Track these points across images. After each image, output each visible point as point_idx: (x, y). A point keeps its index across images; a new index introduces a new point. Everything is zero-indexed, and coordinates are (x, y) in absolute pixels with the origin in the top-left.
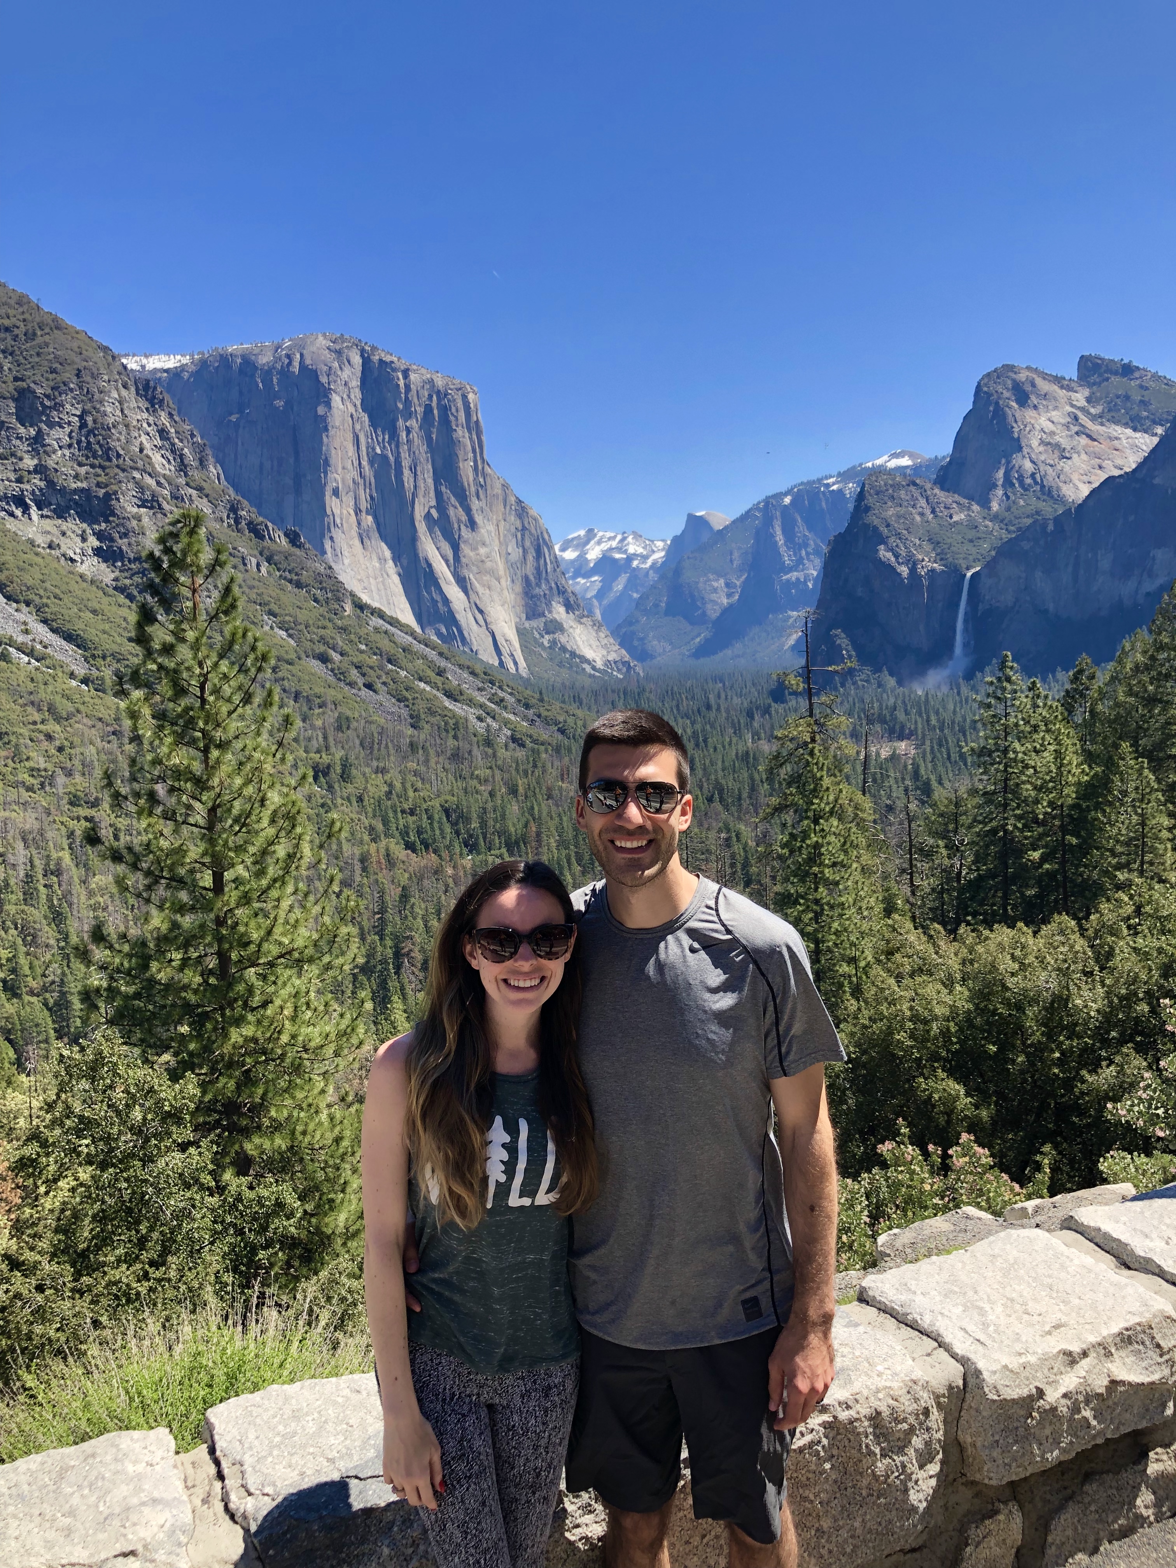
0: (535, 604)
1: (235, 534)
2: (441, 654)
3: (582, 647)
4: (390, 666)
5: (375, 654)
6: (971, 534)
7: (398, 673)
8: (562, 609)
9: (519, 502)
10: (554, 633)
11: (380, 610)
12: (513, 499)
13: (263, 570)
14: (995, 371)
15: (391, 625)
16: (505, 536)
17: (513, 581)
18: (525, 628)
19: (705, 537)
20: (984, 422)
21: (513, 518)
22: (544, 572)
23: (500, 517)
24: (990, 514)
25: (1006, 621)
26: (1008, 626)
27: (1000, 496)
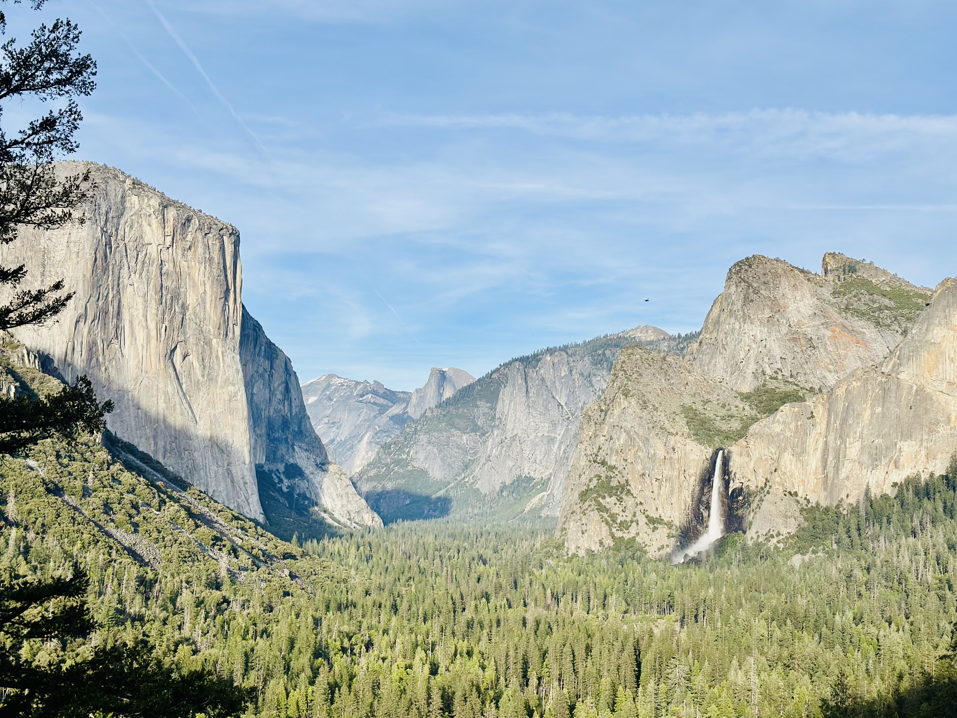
0: (276, 448)
6: (723, 412)
8: (304, 454)
9: (270, 343)
10: (294, 477)
11: (131, 443)
14: (747, 259)
15: (142, 459)
16: (252, 376)
18: (264, 471)
19: (448, 393)
20: (735, 308)
21: (262, 359)
22: (289, 414)
23: (249, 358)
24: (741, 394)
25: (756, 502)
26: (758, 507)
27: (750, 378)
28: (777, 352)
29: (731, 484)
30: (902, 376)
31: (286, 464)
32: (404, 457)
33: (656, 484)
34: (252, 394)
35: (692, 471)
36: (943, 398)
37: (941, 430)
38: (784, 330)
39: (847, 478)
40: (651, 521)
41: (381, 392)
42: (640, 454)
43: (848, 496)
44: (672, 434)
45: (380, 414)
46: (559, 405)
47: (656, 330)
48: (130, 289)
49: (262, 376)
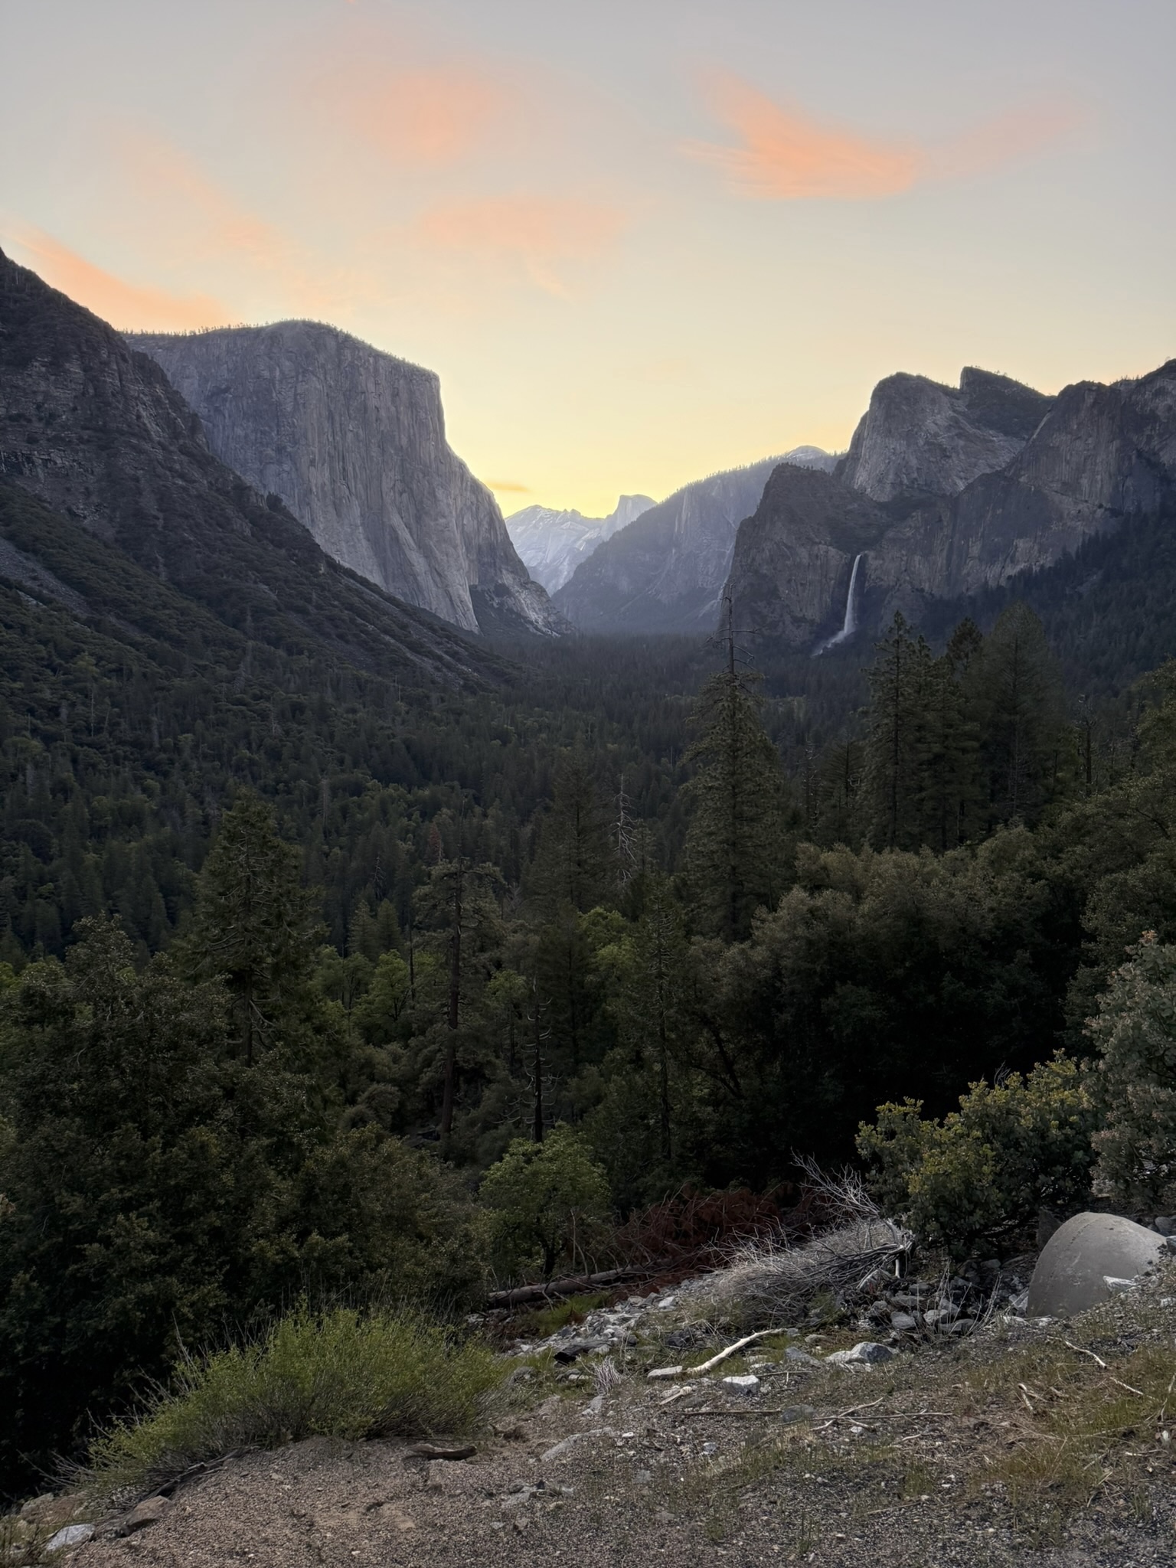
0: (487, 571)
3: (526, 609)
6: (862, 521)
7: (367, 627)
8: (510, 576)
9: (475, 483)
10: (503, 595)
11: (351, 571)
12: (470, 479)
14: (891, 378)
17: (467, 549)
18: (477, 592)
19: (634, 517)
20: (878, 423)
21: (468, 495)
22: (495, 541)
23: (457, 492)
24: (879, 504)
25: (888, 598)
26: (889, 602)
27: (888, 488)
28: (914, 462)
29: (867, 584)
30: (1022, 480)
31: (496, 584)
32: (597, 575)
33: (800, 588)
34: (463, 525)
35: (832, 575)
36: (1057, 498)
37: (1054, 527)
38: (921, 442)
39: (968, 574)
40: (797, 621)
41: (578, 519)
42: (788, 563)
43: (968, 590)
44: (816, 543)
45: (579, 538)
46: (728, 523)
47: (815, 450)
48: (350, 435)
49: (469, 508)
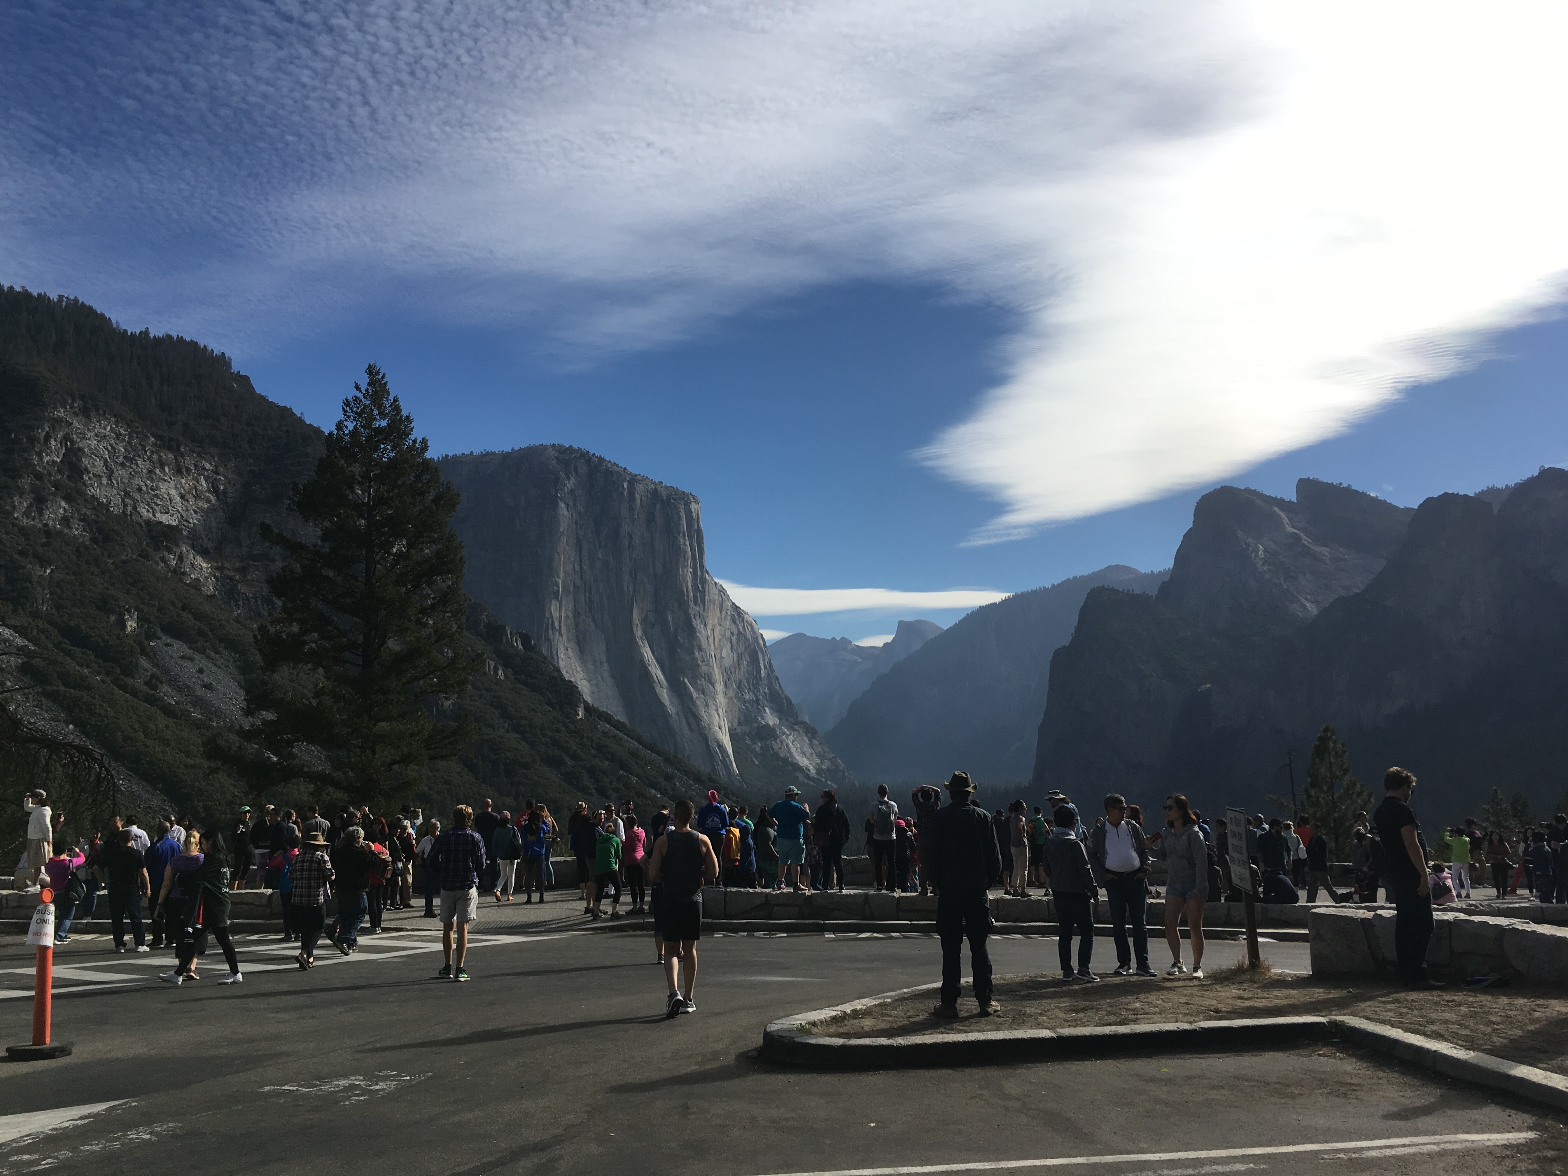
1: (474, 637)
2: (667, 760)
3: (795, 754)
4: (621, 772)
5: (607, 760)
6: (1199, 651)
7: (629, 779)
9: (736, 608)
11: (606, 713)
12: (729, 604)
13: (500, 672)
14: (1214, 492)
15: (617, 729)
16: (720, 641)
17: (726, 686)
18: (737, 734)
19: (917, 646)
20: (1203, 541)
21: (728, 623)
22: (758, 677)
23: (716, 622)
24: (1217, 631)
27: (1225, 612)
28: (1253, 584)
30: (1388, 603)
31: (759, 726)
32: (875, 712)
34: (722, 658)
36: (1433, 623)
38: (1259, 562)
39: (1337, 709)
41: (850, 648)
42: (1115, 698)
45: (851, 670)
47: (1126, 569)
49: (729, 640)
